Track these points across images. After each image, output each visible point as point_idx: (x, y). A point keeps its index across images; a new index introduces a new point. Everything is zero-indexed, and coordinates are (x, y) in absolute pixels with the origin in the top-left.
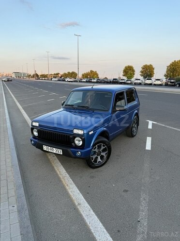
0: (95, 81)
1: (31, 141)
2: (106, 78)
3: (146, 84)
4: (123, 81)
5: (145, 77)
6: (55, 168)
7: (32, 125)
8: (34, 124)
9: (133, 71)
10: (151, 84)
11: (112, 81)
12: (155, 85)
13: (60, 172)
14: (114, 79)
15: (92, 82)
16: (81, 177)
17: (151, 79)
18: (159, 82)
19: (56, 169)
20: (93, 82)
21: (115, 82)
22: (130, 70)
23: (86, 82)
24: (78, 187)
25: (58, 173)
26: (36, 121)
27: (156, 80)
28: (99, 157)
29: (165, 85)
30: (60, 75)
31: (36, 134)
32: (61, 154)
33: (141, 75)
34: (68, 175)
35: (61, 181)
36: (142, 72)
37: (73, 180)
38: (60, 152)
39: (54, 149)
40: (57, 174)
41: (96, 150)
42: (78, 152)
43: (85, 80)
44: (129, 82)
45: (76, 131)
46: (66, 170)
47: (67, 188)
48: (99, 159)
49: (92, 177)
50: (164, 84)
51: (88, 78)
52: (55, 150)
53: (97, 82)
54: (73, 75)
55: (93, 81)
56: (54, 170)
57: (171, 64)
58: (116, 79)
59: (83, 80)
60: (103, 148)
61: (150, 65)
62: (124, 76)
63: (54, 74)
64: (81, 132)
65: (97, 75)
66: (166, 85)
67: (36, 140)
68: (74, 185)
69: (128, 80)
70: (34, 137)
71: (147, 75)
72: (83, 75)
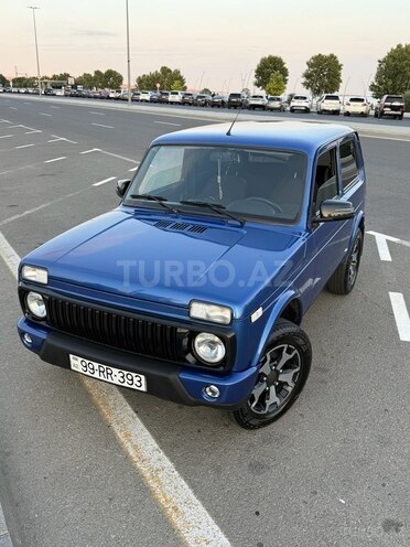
0: (178, 98)
1: (22, 334)
2: (206, 91)
3: (324, 113)
4: (260, 103)
5: (317, 92)
6: (116, 428)
7: (21, 278)
8: (29, 273)
9: (284, 72)
10: (336, 113)
11: (226, 99)
12: (348, 114)
13: (135, 447)
14: (233, 95)
15: (167, 102)
16: (218, 470)
17: (336, 98)
18: (358, 108)
19: (120, 435)
20: (172, 103)
21: (236, 104)
22: (276, 69)
23: (152, 101)
24: (216, 517)
25: (132, 453)
26: (35, 265)
27: (352, 100)
28: (273, 388)
29: (376, 116)
30: (71, 81)
31: (38, 309)
32: (143, 388)
33: (304, 84)
34: (167, 463)
35: (146, 491)
36: (307, 76)
37: (192, 486)
38: (139, 382)
39: (115, 371)
40: (127, 457)
41: (266, 369)
42: (208, 385)
43: (147, 97)
44: (276, 104)
45: (199, 311)
46: (158, 439)
47: (178, 522)
48: (273, 398)
49: (257, 467)
50: (372, 113)
51: (155, 89)
52: (117, 376)
53: (183, 103)
54: (110, 79)
55: (171, 98)
56: (115, 438)
57: (390, 56)
58: (238, 96)
59: (142, 97)
60: (286, 357)
61: (332, 56)
62: (258, 85)
63: (55, 77)
64: (219, 314)
65: (182, 81)
66: (380, 115)
67: (42, 335)
68: (201, 508)
69: (272, 99)
70: (33, 321)
71: (322, 86)
72: (140, 81)
